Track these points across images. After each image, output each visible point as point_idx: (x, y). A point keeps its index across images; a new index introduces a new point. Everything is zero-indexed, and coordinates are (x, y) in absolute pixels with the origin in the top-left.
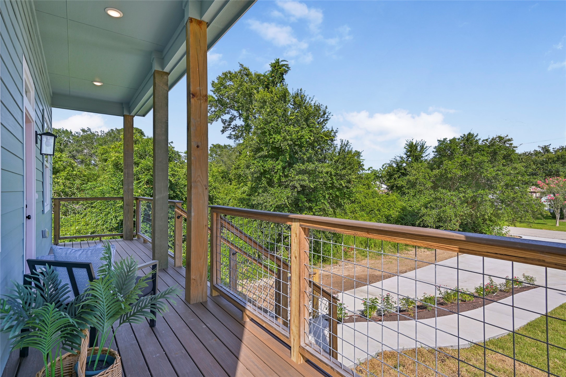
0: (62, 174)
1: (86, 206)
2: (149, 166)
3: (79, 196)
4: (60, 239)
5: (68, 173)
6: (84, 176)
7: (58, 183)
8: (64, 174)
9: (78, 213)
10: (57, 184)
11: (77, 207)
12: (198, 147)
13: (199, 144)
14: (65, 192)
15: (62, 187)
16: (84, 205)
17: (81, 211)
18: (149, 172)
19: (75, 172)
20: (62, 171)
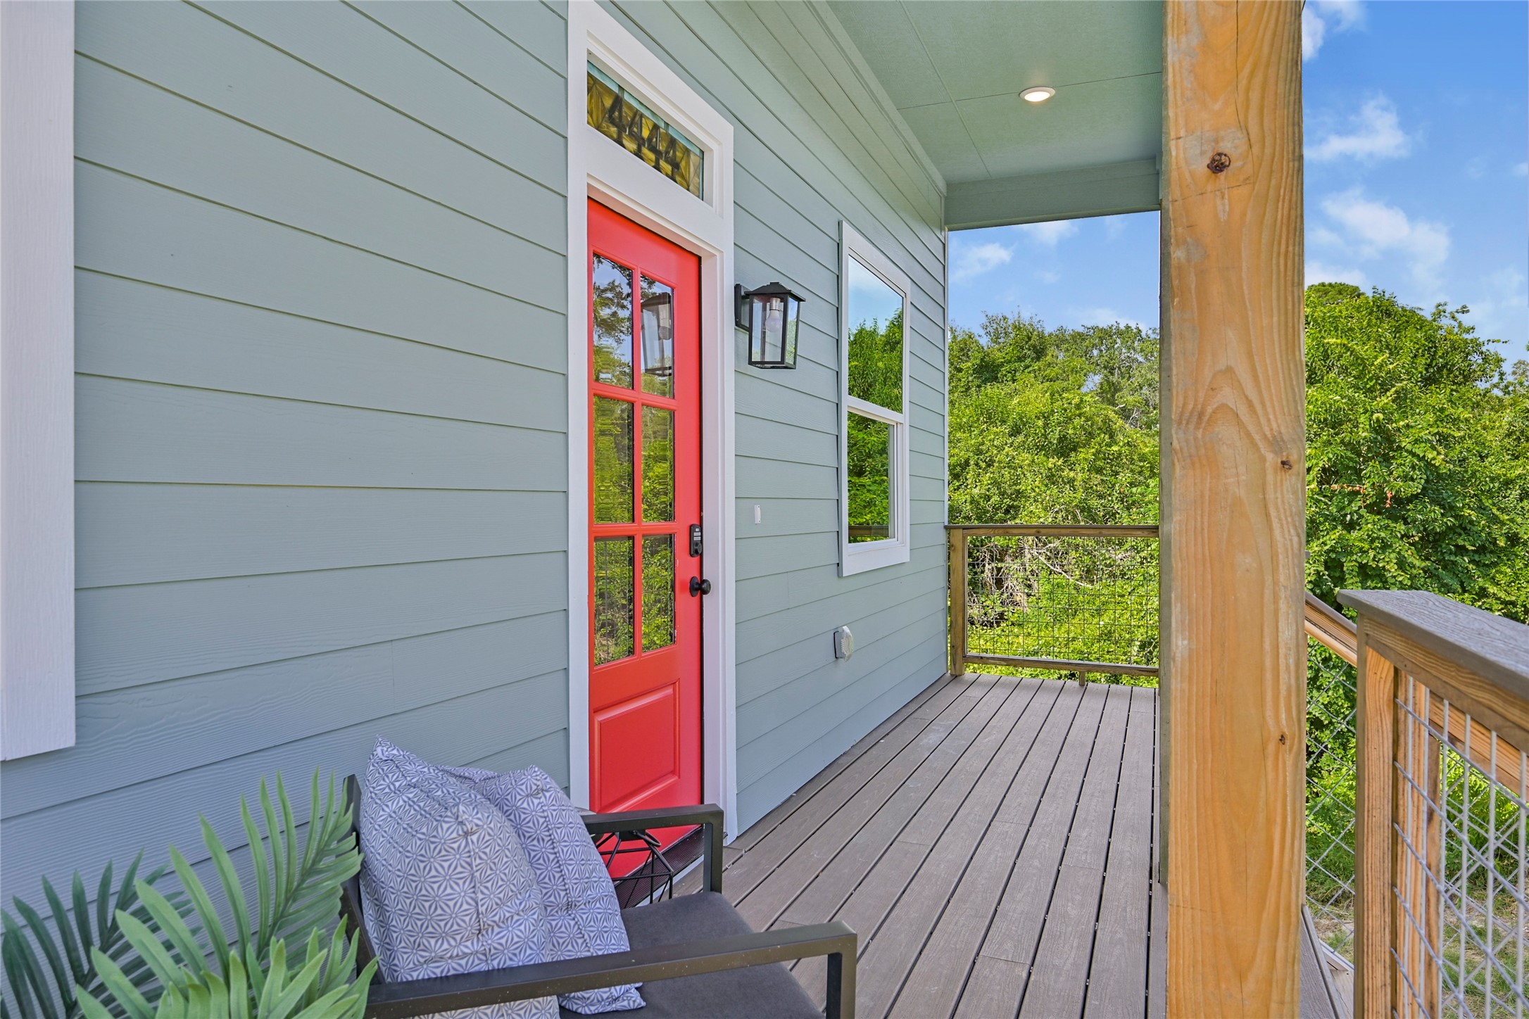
0: (1082, 455)
1: (1143, 554)
2: (1338, 410)
3: (1125, 522)
4: (968, 660)
5: (1098, 452)
6: (1143, 458)
7: (1071, 481)
8: (1085, 454)
9: (1123, 575)
10: (1068, 486)
11: (1120, 556)
12: (1217, 166)
13: (1226, 147)
14: (1089, 510)
15: (1080, 495)
16: (1138, 552)
17: (1129, 570)
18: (1337, 434)
19: (1115, 448)
20: (1084, 446)
